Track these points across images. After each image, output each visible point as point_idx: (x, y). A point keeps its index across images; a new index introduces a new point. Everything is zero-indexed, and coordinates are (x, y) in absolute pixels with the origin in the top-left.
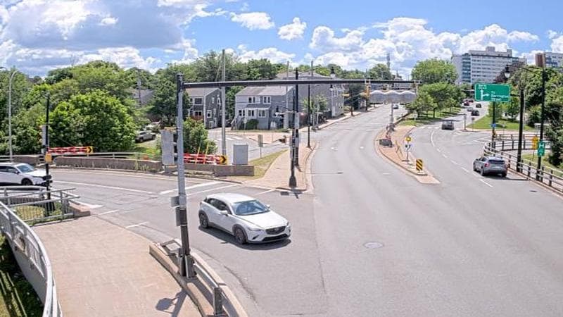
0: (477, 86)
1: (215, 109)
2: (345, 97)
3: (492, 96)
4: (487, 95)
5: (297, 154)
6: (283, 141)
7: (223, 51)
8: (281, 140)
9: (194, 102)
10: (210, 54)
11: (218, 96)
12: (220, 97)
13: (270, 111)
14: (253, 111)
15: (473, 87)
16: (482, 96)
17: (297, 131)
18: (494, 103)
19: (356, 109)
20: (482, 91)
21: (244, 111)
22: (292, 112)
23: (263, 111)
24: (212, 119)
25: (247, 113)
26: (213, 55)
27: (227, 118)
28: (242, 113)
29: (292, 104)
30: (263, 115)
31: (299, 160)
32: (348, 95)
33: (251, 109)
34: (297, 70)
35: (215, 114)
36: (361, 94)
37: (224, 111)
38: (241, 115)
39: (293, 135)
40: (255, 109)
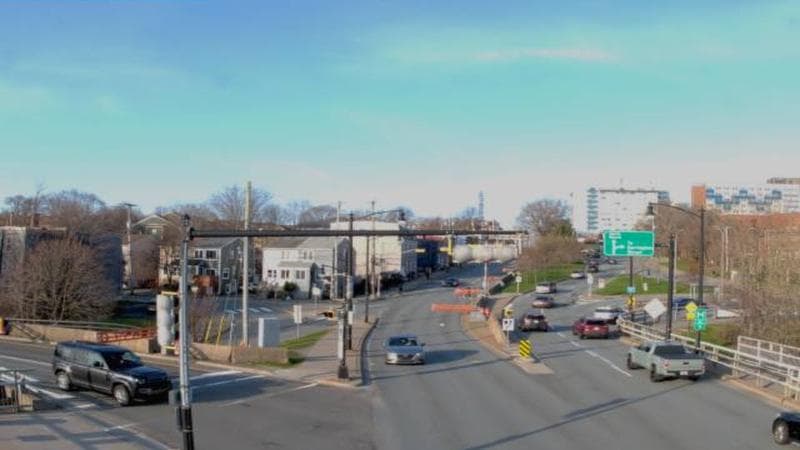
0: (607, 235)
1: (234, 268)
2: (419, 254)
3: (629, 247)
4: (622, 247)
5: (350, 333)
6: (331, 315)
7: (250, 183)
8: (326, 314)
9: (204, 255)
10: (231, 187)
11: (239, 248)
12: (242, 250)
13: (312, 273)
14: (288, 272)
15: (601, 236)
16: (615, 248)
17: (350, 301)
18: (631, 258)
19: (434, 270)
20: (614, 242)
21: (275, 272)
22: (344, 274)
23: (303, 273)
24: (228, 281)
25: (279, 274)
26: (235, 189)
27: (251, 280)
28: (273, 274)
29: (344, 264)
30: (303, 277)
31: (353, 342)
32: (423, 251)
33: (285, 269)
34: (351, 215)
35: (234, 273)
36: (442, 249)
37: (245, 270)
38: (270, 276)
39: (344, 306)
40: (289, 269)
